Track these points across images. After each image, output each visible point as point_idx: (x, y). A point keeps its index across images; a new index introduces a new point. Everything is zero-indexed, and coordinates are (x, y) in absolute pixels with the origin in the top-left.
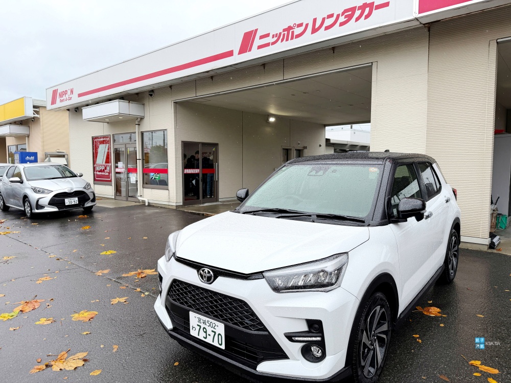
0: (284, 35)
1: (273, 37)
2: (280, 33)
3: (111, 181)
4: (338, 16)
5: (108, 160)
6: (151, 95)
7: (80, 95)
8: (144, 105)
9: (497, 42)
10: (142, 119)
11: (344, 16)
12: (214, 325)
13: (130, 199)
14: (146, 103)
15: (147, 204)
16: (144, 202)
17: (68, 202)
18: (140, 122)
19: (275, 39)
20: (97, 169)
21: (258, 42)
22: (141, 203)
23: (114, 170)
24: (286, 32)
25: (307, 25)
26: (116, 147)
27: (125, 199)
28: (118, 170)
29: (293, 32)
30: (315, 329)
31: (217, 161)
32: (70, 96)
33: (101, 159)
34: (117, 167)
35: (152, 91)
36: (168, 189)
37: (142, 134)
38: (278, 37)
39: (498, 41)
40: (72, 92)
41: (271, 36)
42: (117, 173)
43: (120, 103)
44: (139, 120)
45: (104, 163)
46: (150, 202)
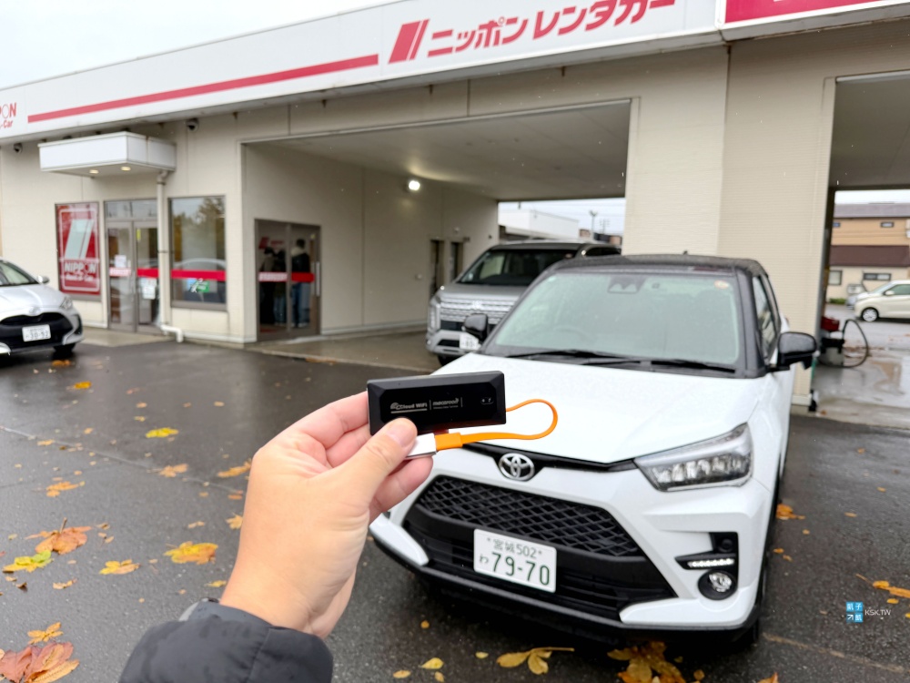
0: (481, 36)
1: (460, 36)
2: (473, 33)
3: (98, 293)
4: (584, 12)
5: (92, 251)
6: (192, 127)
7: (32, 119)
8: (174, 145)
9: (837, 83)
10: (170, 172)
11: (594, 13)
12: (531, 552)
13: (141, 328)
14: (181, 141)
15: (180, 339)
16: (173, 335)
17: (29, 334)
18: (165, 178)
19: (463, 41)
20: (67, 267)
21: (428, 43)
22: (167, 338)
23: (107, 271)
24: (485, 32)
25: (525, 23)
26: (112, 225)
27: (130, 328)
28: (113, 272)
29: (498, 33)
30: (726, 547)
31: (318, 259)
32: (9, 120)
33: (76, 249)
34: (112, 266)
35: (195, 119)
36: (225, 311)
37: (170, 201)
38: (469, 39)
39: (839, 80)
40: (13, 110)
41: (455, 35)
42: (113, 278)
43: (130, 139)
44: (164, 174)
45: (83, 257)
46: (189, 335)
